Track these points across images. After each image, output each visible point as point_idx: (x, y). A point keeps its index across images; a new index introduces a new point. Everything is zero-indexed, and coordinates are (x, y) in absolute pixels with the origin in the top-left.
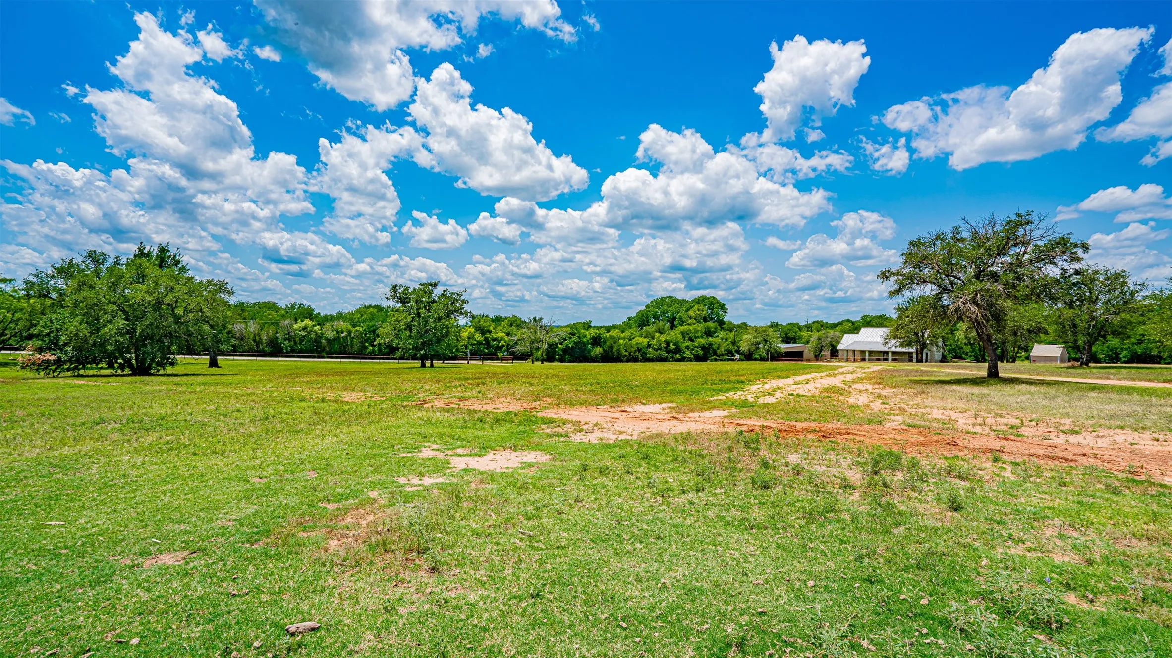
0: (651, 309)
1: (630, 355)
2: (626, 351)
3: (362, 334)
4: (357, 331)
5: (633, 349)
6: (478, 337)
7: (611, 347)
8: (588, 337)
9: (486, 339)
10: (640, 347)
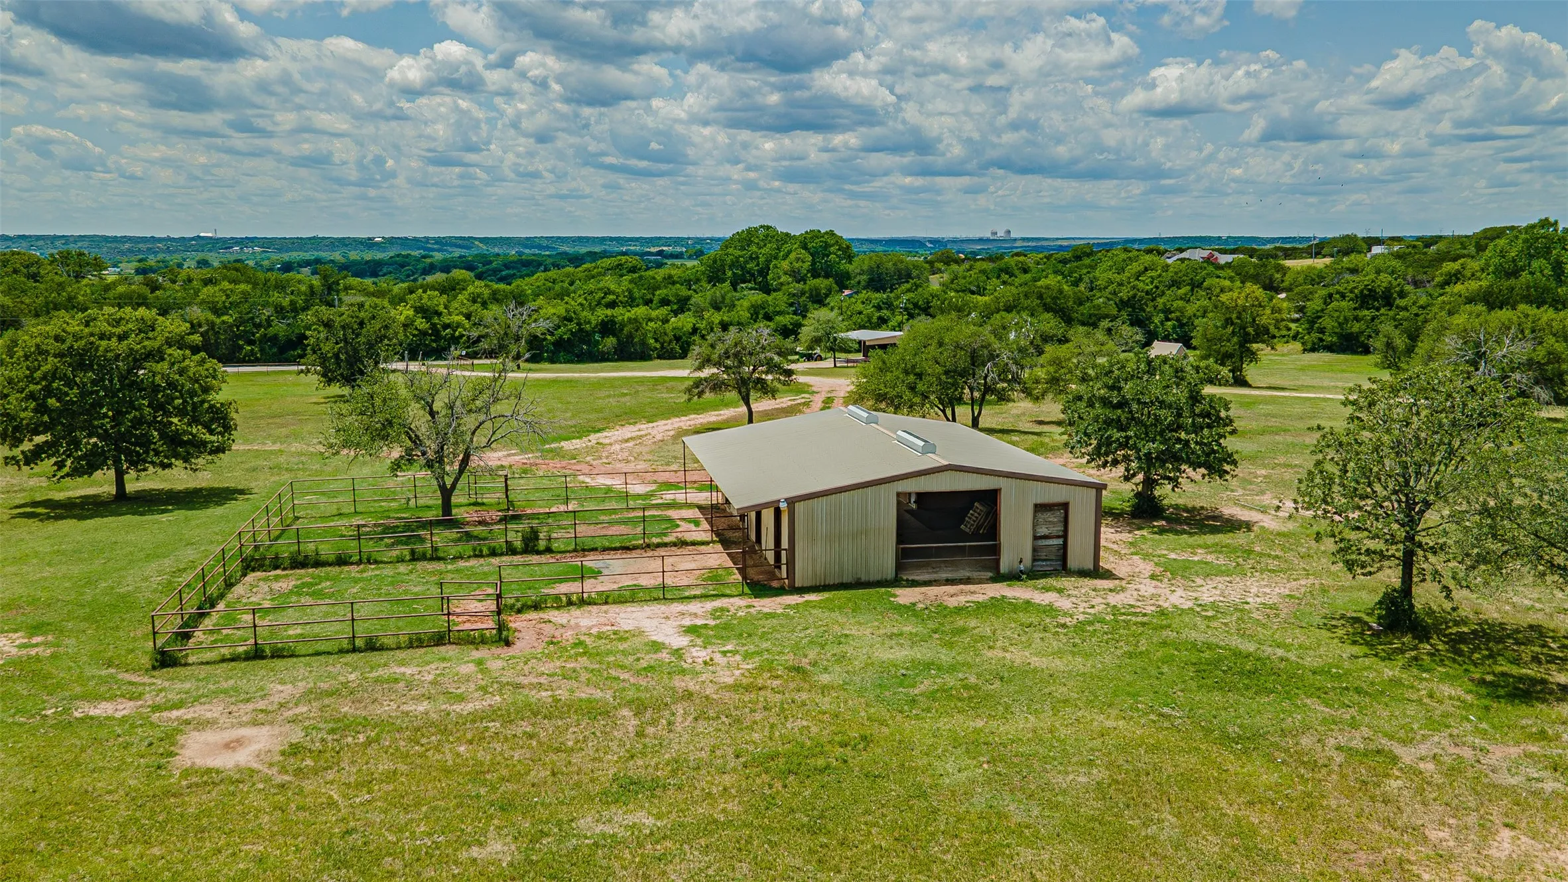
0: (730, 250)
1: (662, 347)
2: (656, 340)
3: (231, 326)
4: (224, 322)
5: (667, 339)
6: (422, 324)
7: (630, 336)
8: (594, 322)
9: (434, 326)
10: (679, 333)
